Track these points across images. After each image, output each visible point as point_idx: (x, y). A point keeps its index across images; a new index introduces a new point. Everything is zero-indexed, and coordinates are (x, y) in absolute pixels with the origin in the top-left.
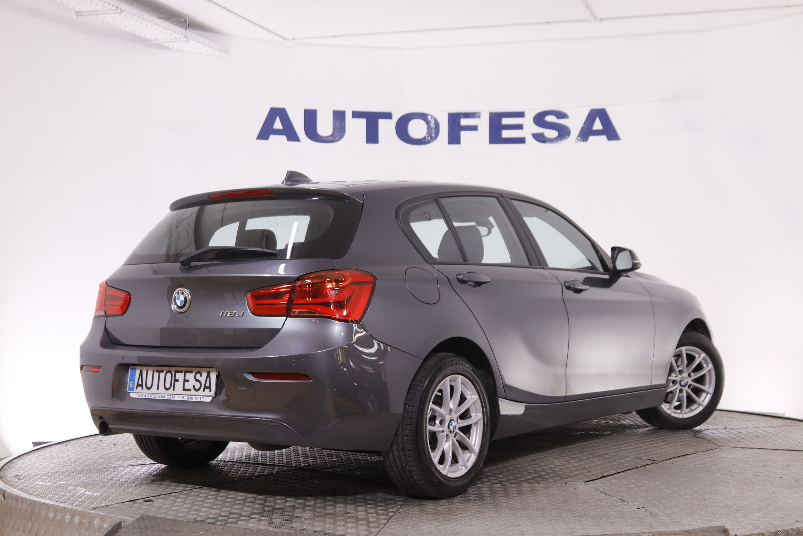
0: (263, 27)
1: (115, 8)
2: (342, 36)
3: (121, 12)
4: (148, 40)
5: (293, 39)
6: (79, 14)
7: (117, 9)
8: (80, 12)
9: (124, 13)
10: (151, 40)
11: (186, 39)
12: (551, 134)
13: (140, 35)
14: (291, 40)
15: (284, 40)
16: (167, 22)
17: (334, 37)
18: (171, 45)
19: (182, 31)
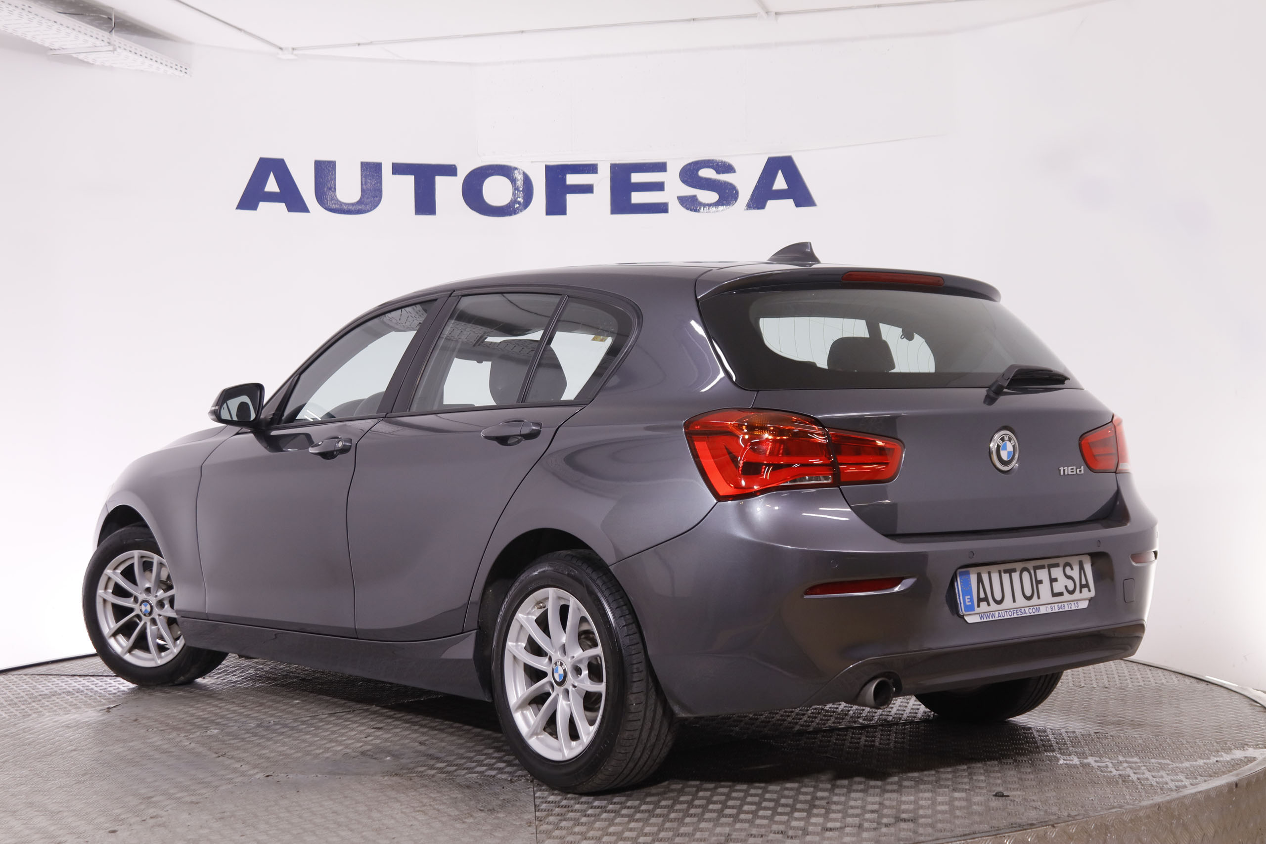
0: (240, 30)
2: (371, 43)
4: (51, 49)
5: (293, 49)
10: (55, 49)
11: (111, 48)
12: (708, 196)
13: (34, 41)
14: (291, 50)
15: (280, 51)
16: (73, 18)
17: (359, 44)
18: (90, 58)
19: (103, 34)
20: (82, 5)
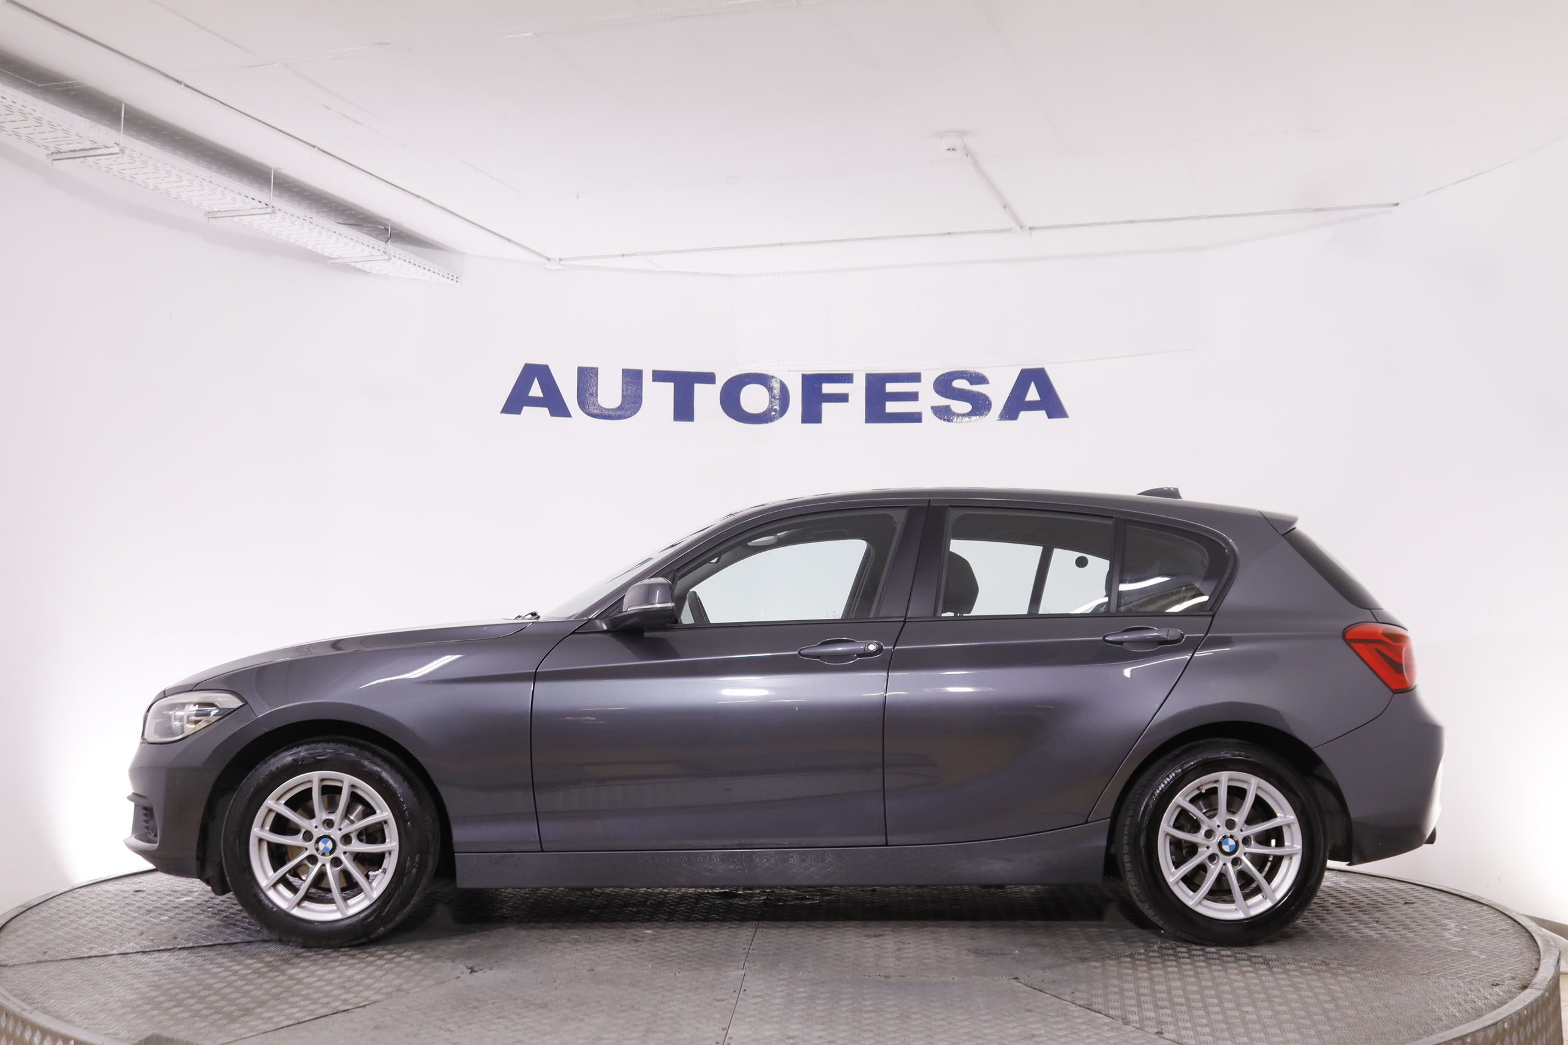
0: (509, 240)
1: (263, 205)
2: (635, 254)
3: (273, 212)
4: (330, 258)
5: (560, 259)
6: (211, 215)
7: (266, 208)
8: (212, 212)
9: (280, 215)
10: (334, 258)
11: (386, 257)
13: (314, 250)
14: (558, 261)
15: (547, 261)
16: (353, 229)
17: (623, 255)
18: (367, 267)
19: (380, 244)
20: (360, 216)
